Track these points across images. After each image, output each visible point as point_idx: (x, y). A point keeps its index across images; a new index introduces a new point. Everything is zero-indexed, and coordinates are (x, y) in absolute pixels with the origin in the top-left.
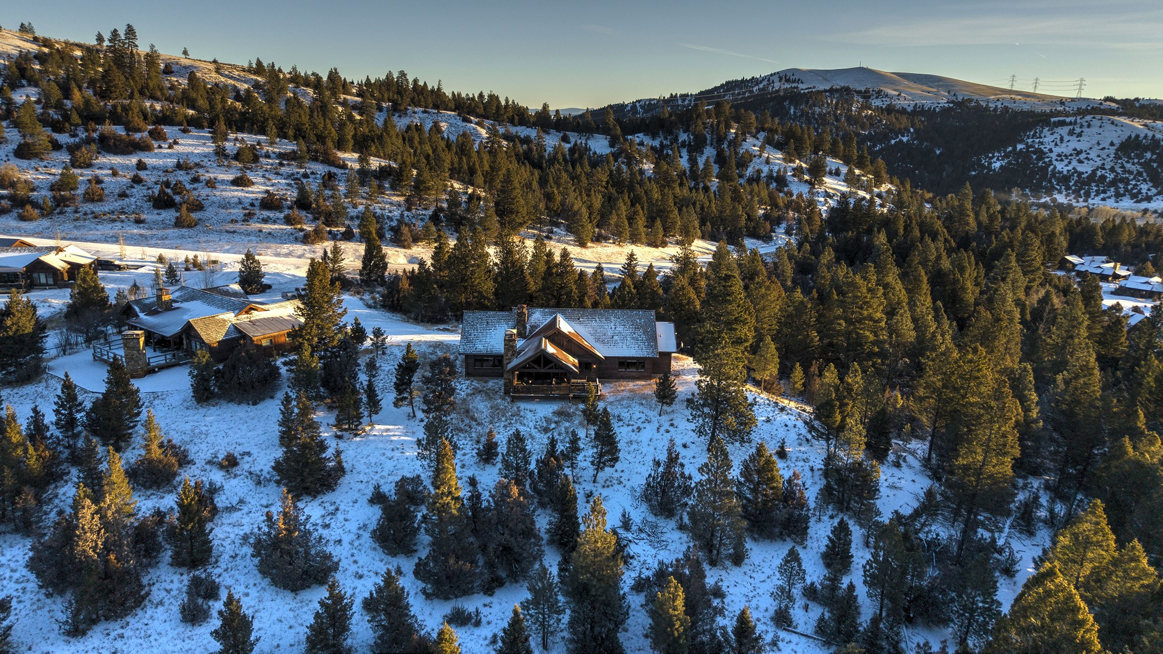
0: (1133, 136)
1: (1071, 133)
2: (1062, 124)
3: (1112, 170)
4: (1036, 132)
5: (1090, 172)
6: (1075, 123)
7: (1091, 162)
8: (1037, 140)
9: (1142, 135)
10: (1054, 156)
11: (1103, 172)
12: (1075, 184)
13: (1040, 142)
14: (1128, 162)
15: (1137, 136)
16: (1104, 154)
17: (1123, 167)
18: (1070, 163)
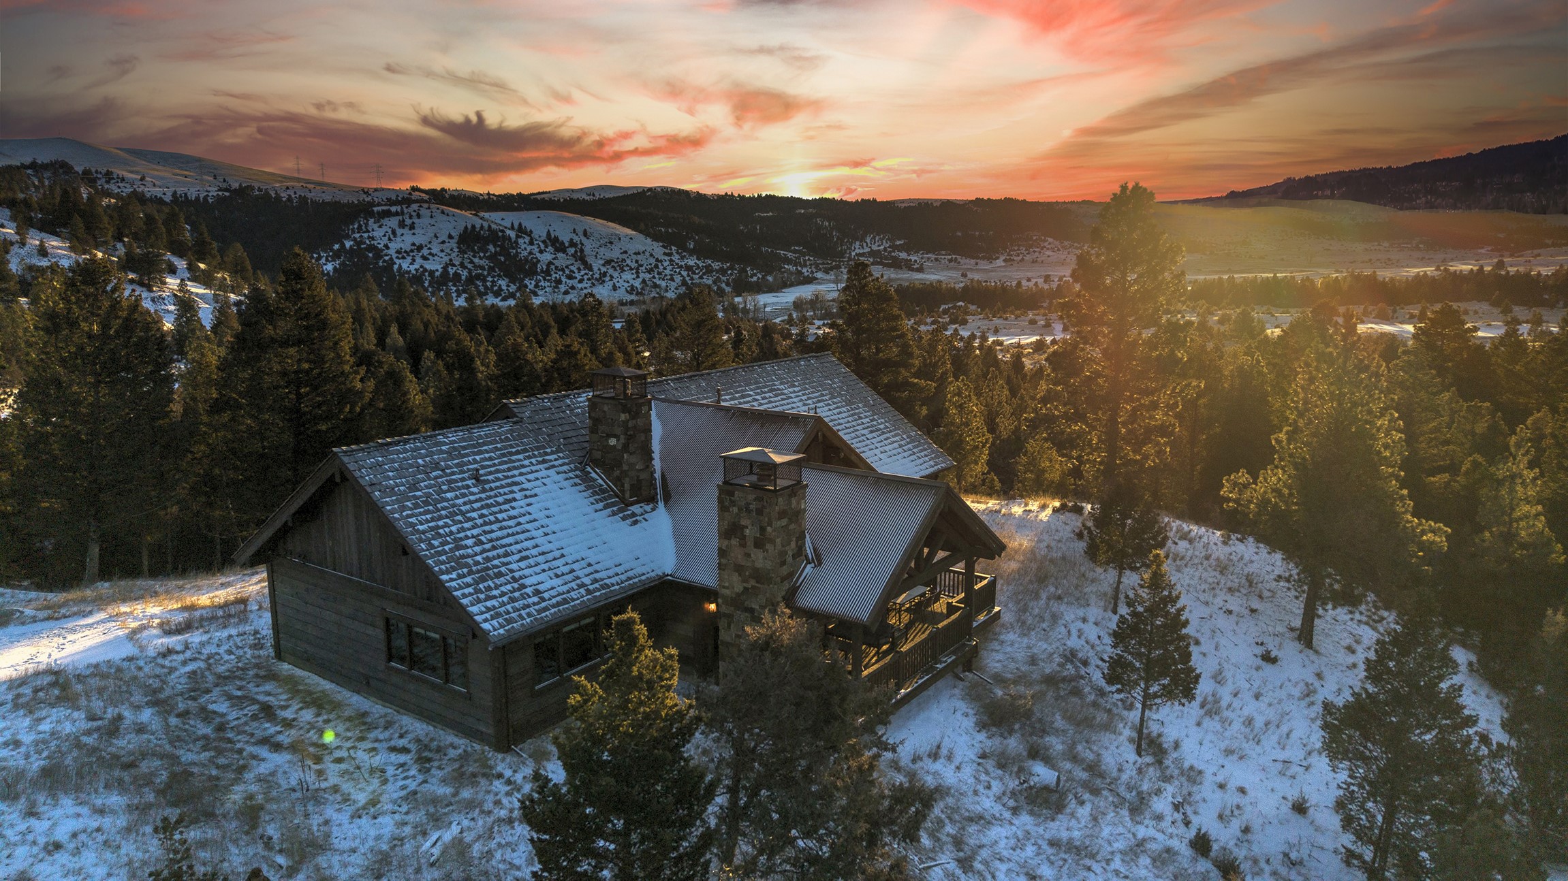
0: (469, 227)
1: (402, 224)
2: (388, 214)
3: (462, 265)
4: (360, 226)
5: (440, 270)
6: (403, 213)
7: (436, 258)
8: (366, 235)
9: (478, 226)
10: (392, 252)
11: (455, 268)
12: (430, 285)
13: (369, 237)
14: (474, 257)
15: (473, 227)
16: (446, 247)
17: (472, 262)
18: (414, 260)
